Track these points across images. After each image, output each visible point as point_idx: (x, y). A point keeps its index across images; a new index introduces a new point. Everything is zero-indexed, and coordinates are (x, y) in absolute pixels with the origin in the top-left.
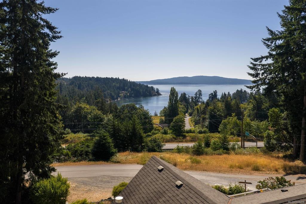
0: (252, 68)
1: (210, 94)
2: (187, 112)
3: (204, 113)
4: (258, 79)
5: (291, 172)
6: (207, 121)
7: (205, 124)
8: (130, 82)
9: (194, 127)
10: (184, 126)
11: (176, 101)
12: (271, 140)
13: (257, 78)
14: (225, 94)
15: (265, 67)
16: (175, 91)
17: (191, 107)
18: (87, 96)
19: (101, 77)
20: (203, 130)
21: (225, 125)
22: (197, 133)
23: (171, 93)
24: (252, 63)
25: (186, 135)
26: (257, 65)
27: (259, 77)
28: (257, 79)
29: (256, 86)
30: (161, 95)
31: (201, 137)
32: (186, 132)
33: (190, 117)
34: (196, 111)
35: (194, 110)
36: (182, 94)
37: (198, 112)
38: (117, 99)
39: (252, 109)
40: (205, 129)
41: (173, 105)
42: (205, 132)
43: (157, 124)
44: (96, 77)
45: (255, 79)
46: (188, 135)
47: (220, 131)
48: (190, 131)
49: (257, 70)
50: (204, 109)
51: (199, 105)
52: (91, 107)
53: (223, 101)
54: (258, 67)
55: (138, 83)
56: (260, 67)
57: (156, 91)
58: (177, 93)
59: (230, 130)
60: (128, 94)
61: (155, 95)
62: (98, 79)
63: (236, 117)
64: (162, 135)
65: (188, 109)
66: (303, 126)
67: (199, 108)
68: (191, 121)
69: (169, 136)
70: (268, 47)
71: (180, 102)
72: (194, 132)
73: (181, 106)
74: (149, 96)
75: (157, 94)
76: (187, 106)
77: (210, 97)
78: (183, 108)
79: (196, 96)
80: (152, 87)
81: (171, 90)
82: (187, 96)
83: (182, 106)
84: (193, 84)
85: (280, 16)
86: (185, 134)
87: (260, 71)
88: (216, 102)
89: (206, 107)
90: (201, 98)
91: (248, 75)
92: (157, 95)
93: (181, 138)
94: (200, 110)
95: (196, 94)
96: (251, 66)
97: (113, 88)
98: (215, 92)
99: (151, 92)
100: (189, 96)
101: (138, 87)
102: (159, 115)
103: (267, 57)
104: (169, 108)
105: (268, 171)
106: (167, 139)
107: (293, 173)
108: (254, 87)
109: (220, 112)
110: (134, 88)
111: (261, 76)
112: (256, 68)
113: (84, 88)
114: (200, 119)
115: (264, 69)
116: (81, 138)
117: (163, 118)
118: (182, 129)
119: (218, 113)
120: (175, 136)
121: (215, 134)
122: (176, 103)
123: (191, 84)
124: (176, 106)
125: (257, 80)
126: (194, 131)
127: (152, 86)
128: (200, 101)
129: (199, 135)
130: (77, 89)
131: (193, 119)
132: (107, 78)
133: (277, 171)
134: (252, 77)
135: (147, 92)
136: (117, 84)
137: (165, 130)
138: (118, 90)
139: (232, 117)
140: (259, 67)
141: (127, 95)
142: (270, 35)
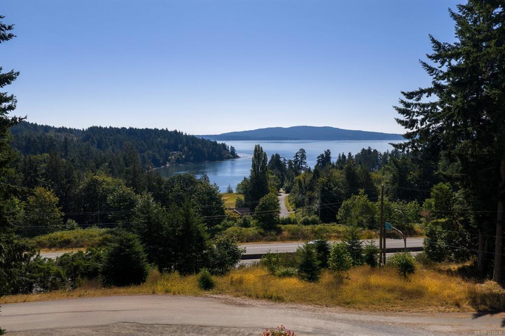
0: (401, 111)
1: (319, 157)
2: (281, 186)
3: (311, 188)
4: (415, 130)
5: (487, 308)
6: (316, 203)
7: (314, 207)
8: (186, 135)
9: (294, 212)
10: (279, 212)
11: (264, 168)
12: (436, 241)
13: (412, 129)
14: (344, 156)
15: (426, 109)
16: (262, 151)
17: (289, 178)
18: (111, 159)
19: (137, 128)
20: (310, 219)
21: (348, 210)
22: (301, 225)
23: (255, 155)
24: (402, 102)
25: (282, 228)
26: (412, 106)
27: (417, 126)
28: (412, 131)
29: (409, 143)
30: (238, 157)
31: (307, 231)
32: (281, 222)
33: (288, 195)
34: (297, 184)
35: (294, 183)
36: (273, 155)
37: (301, 186)
38: (165, 164)
39: (392, 182)
40: (314, 217)
41: (258, 175)
42: (314, 222)
43: (231, 208)
44: (128, 128)
45: (409, 131)
46: (286, 228)
47: (338, 220)
48: (288, 221)
49: (410, 115)
50: (310, 181)
51: (302, 175)
52: (115, 180)
53: (341, 168)
54: (414, 110)
55: (200, 138)
56: (416, 110)
57: (230, 151)
58: (265, 155)
59: (357, 218)
60: (183, 157)
61: (229, 158)
62: (132, 132)
63: (366, 196)
64: (240, 228)
65: (283, 180)
66: (499, 218)
67: (302, 179)
68: (289, 201)
69: (252, 231)
70: (431, 73)
71: (270, 169)
72: (295, 222)
73: (272, 176)
74: (218, 160)
75: (231, 156)
76: (282, 175)
77: (319, 161)
78: (275, 180)
79: (297, 159)
80: (224, 145)
81: (256, 150)
82: (282, 160)
83: (274, 176)
84: (291, 139)
85: (453, 15)
86: (280, 225)
87: (417, 116)
88: (330, 169)
89: (314, 178)
90: (305, 163)
91: (396, 123)
92: (232, 158)
93: (273, 233)
94: (305, 183)
95: (297, 156)
96: (402, 106)
97: (158, 147)
98: (328, 153)
99: (222, 153)
100: (285, 160)
101: (200, 145)
102: (235, 191)
103: (429, 91)
104: (251, 180)
105: (442, 306)
106: (248, 235)
107: (490, 310)
108: (406, 145)
109: (338, 188)
110: (194, 145)
111: (419, 126)
112: (409, 110)
113: (107, 146)
114: (303, 199)
115: (425, 112)
116: (95, 236)
117: (242, 197)
118: (275, 218)
119: (334, 189)
120: (262, 231)
121: (331, 224)
122: (264, 172)
123: (287, 139)
124: (264, 176)
125: (414, 132)
126: (296, 220)
127: (223, 142)
128: (302, 167)
129: (304, 226)
130: (96, 149)
131: (292, 198)
132: (147, 129)
133: (458, 305)
134: (404, 127)
135: (214, 153)
136: (165, 139)
137: (245, 220)
138: (166, 150)
139: (359, 195)
140: (415, 108)
141: (181, 157)
142: (435, 50)
